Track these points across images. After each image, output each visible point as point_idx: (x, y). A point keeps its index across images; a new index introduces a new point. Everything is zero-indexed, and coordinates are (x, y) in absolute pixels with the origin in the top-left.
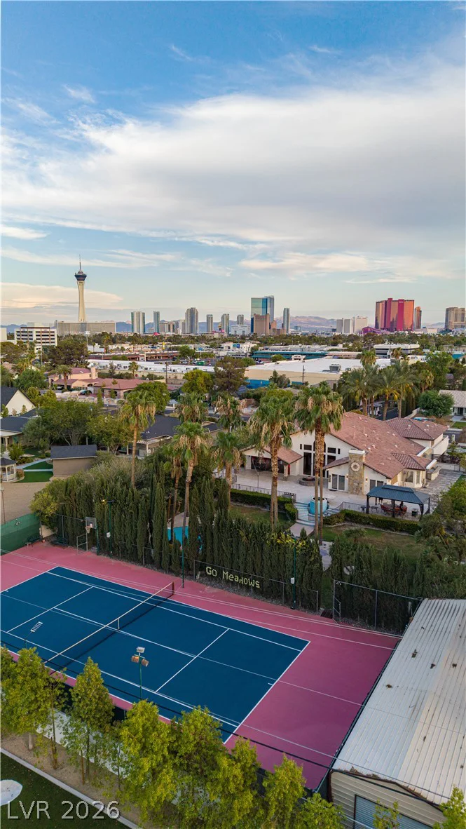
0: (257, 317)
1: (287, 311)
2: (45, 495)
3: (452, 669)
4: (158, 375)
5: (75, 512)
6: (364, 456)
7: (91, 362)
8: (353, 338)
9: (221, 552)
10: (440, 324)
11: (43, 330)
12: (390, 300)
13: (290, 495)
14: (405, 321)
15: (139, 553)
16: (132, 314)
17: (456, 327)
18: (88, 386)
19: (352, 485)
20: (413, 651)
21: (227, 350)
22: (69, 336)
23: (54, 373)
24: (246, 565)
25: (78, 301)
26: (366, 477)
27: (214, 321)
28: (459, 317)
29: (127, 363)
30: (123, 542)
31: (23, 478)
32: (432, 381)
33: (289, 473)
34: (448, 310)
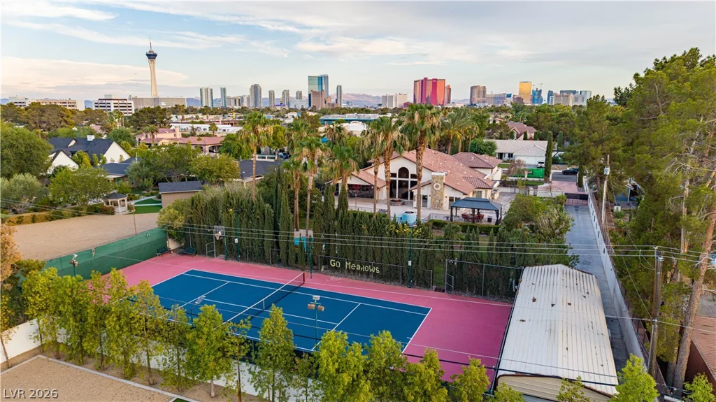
0: (315, 93)
1: (339, 88)
3: (569, 306)
5: (202, 223)
6: (444, 177)
8: (397, 110)
10: (465, 100)
11: (120, 102)
12: (426, 79)
13: (384, 211)
14: (438, 99)
15: (266, 254)
16: (201, 90)
17: (478, 102)
18: (174, 144)
19: (434, 202)
20: (532, 298)
22: (144, 108)
23: (140, 133)
24: (367, 254)
25: (150, 79)
26: (445, 194)
27: (276, 97)
28: (481, 94)
29: (207, 126)
30: (250, 246)
31: (133, 211)
33: (378, 197)
34: (472, 88)
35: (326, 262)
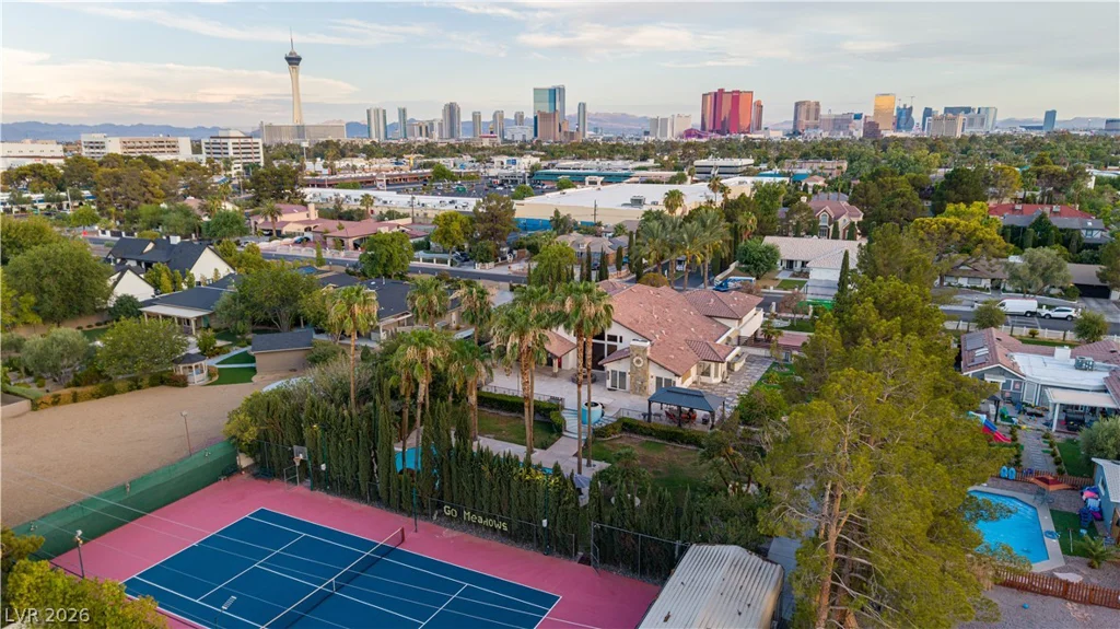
0: (544, 115)
1: (582, 107)
2: (242, 417)
4: (402, 212)
5: (280, 438)
6: (649, 349)
7: (309, 192)
8: (669, 147)
9: (460, 489)
10: (786, 122)
11: (242, 141)
12: (721, 91)
13: (557, 399)
14: (742, 119)
15: (362, 489)
16: (368, 111)
17: (807, 127)
18: (306, 230)
19: (635, 383)
20: (666, 615)
21: (498, 168)
22: (280, 145)
23: (256, 213)
24: (491, 504)
25: (291, 92)
26: (651, 374)
27: (482, 121)
28: (812, 115)
29: (358, 194)
30: (342, 475)
31: (216, 378)
32: (755, 227)
33: (560, 366)
34: (797, 104)
35: (440, 506)
